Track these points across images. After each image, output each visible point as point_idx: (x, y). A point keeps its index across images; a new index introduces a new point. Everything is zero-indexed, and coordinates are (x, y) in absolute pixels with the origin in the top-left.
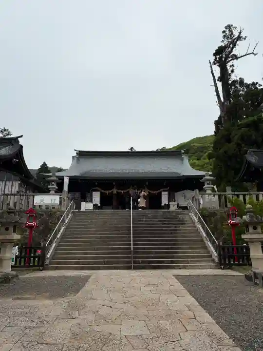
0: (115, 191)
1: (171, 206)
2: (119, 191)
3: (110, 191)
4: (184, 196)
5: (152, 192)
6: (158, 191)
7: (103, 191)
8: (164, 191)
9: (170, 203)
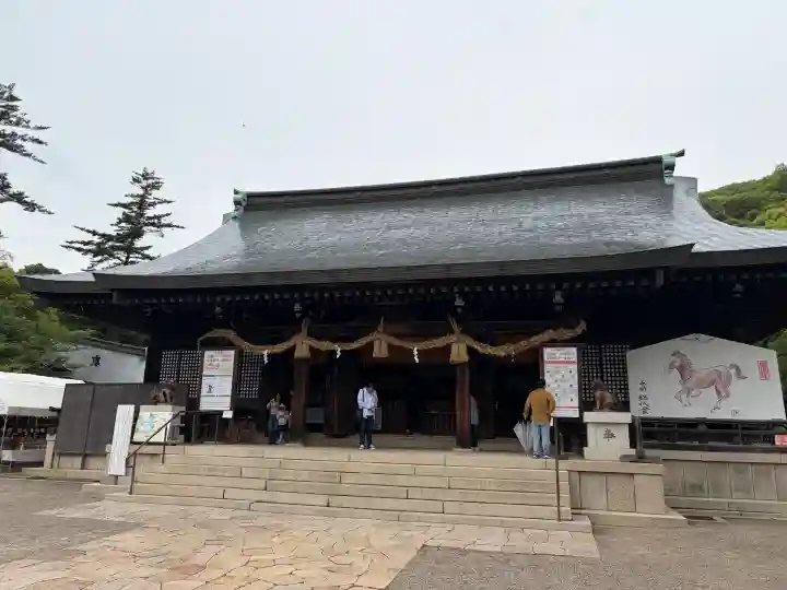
0: (302, 346)
1: (591, 431)
2: (325, 346)
3: (280, 348)
4: (682, 369)
5: (489, 350)
6: (524, 345)
7: (246, 346)
8: (553, 343)
9: (589, 417)
